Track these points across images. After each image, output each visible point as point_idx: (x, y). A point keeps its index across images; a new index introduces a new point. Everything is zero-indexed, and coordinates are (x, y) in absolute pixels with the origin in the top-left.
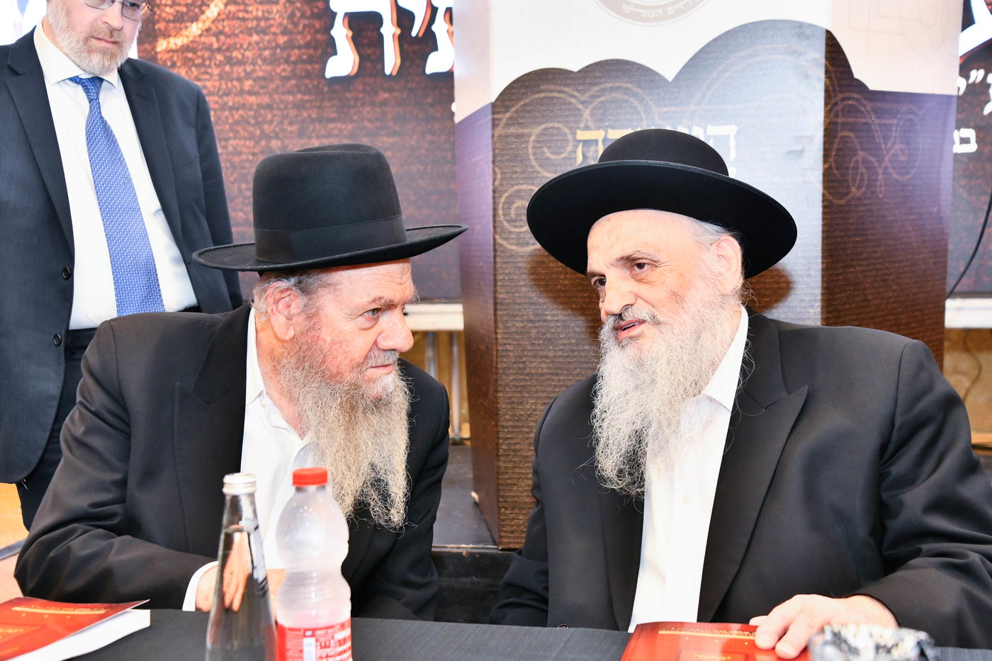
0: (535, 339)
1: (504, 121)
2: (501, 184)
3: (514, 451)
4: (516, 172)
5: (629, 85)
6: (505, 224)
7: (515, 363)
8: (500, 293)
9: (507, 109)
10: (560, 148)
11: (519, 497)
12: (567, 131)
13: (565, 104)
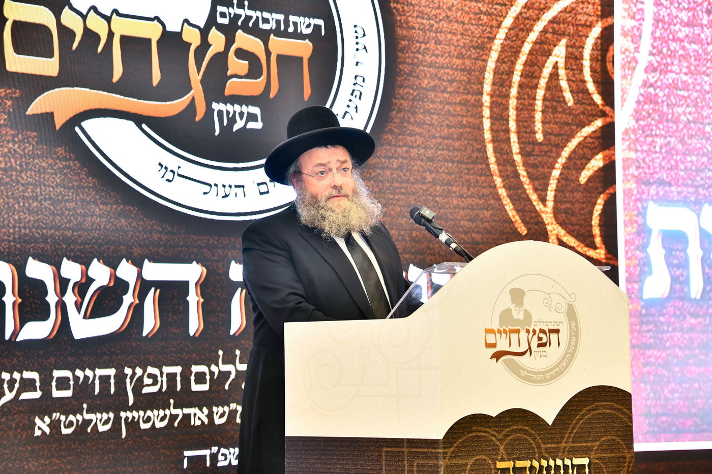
1: (449, 454)
5: (527, 428)
9: (451, 444)
12: (490, 461)
13: (488, 441)
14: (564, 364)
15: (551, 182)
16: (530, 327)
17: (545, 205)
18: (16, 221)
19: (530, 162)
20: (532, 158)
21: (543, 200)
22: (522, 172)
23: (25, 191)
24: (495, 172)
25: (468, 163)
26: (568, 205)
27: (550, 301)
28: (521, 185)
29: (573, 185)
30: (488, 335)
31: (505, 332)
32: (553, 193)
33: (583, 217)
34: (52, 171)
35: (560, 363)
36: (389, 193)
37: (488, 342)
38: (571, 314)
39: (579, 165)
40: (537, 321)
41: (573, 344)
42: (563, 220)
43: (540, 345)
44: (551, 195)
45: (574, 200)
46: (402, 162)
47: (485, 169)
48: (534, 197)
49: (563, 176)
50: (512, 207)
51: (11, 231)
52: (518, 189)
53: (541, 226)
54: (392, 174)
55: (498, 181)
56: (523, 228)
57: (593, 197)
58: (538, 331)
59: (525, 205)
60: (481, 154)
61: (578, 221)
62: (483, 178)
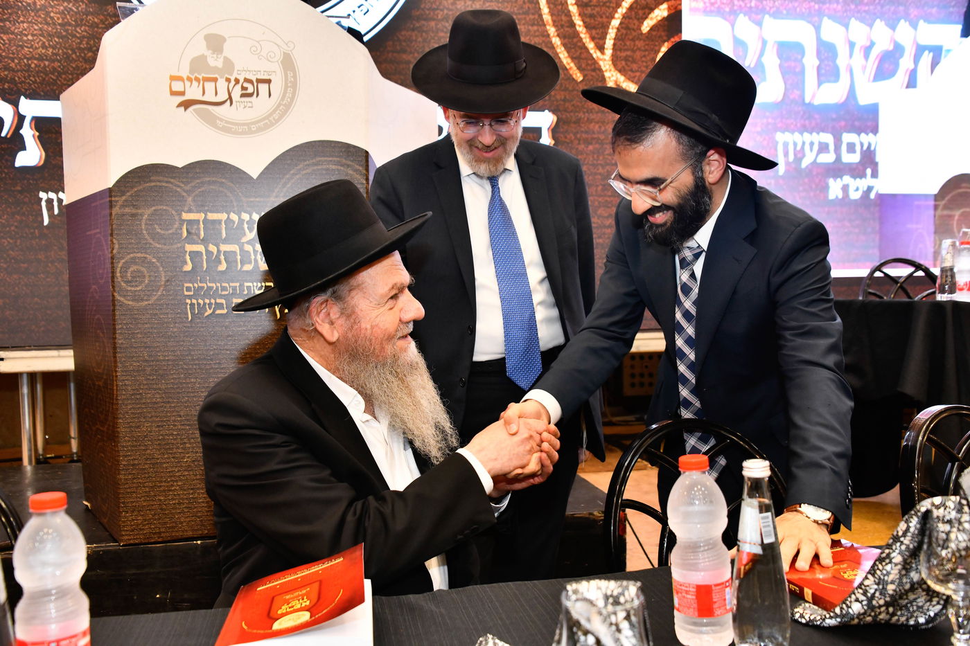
0: (150, 375)
1: (120, 203)
2: (119, 253)
3: (133, 465)
4: (132, 243)
5: (224, 180)
6: (123, 284)
7: (132, 395)
8: (119, 339)
9: (123, 193)
10: (168, 225)
11: (137, 502)
12: (174, 212)
13: (171, 192)
14: (276, 116)
15: (610, 31)
16: (231, 75)
17: (603, 52)
18: (74, 69)
19: (586, 12)
20: (589, 9)
21: (601, 48)
22: (578, 22)
23: (80, 43)
24: (547, 21)
25: (519, 14)
26: (629, 53)
27: (259, 48)
28: (577, 34)
29: (634, 34)
30: (173, 83)
31: (197, 79)
32: (612, 42)
33: (645, 64)
34: (103, 26)
35: (271, 114)
36: (434, 42)
37: (174, 89)
38: (288, 63)
39: (641, 15)
40: (241, 69)
41: (289, 95)
42: (623, 67)
43: (243, 95)
44: (609, 43)
45: (635, 48)
46: (447, 14)
47: (537, 20)
48: (591, 45)
49: (623, 25)
50: (566, 55)
51: (70, 77)
52: (574, 37)
53: (598, 72)
54: (436, 25)
55: (552, 30)
56: (579, 75)
57: (655, 45)
58: (242, 81)
59: (580, 53)
60: (534, 5)
61: (640, 68)
62: (535, 28)
